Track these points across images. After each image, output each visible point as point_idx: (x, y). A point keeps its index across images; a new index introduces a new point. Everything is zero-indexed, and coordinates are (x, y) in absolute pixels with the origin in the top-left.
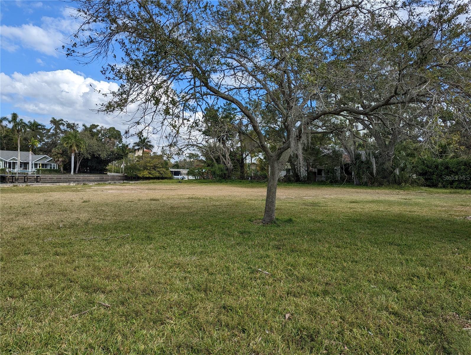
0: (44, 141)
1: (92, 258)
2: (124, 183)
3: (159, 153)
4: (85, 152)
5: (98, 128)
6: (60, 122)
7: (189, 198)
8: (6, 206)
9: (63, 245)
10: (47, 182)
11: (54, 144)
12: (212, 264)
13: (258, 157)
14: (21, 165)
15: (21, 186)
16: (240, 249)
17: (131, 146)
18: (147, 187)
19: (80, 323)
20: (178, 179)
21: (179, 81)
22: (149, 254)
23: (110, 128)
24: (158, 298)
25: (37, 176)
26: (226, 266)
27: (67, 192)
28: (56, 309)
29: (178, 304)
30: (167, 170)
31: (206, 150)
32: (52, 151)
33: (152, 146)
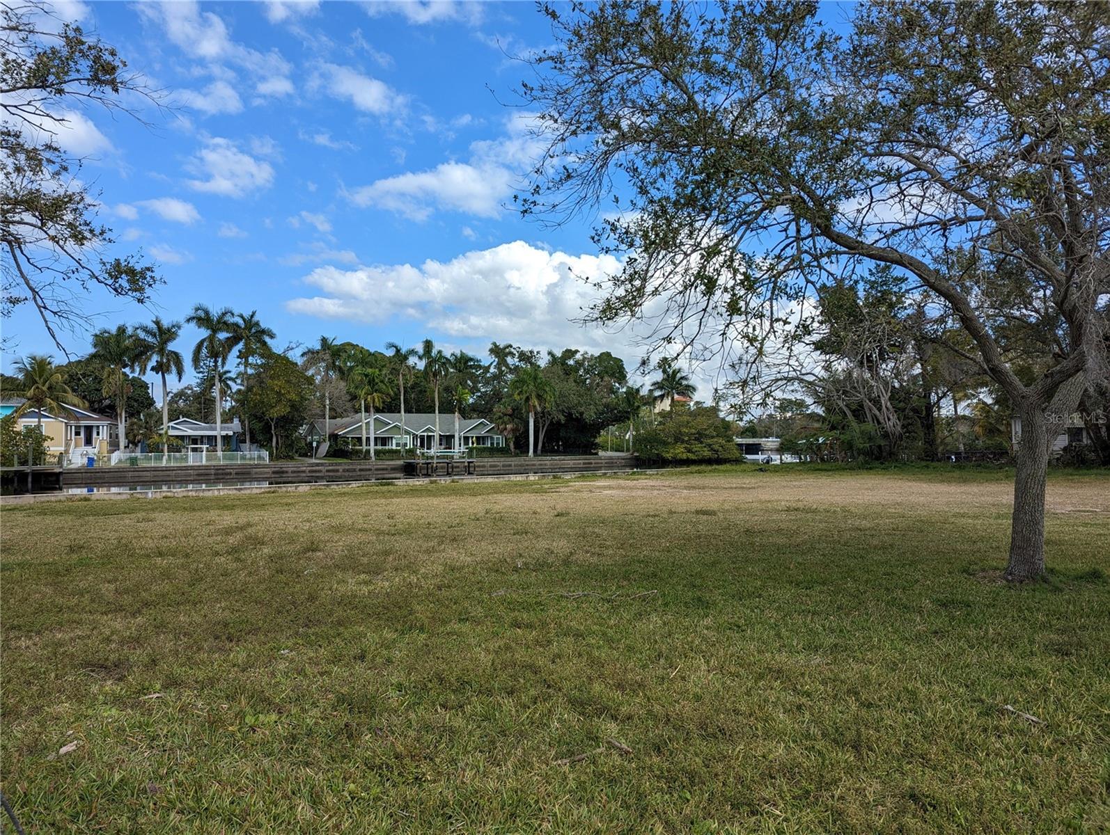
0: (479, 391)
1: (584, 639)
2: (634, 473)
3: (709, 403)
4: (554, 409)
5: (578, 356)
6: (507, 350)
7: (788, 510)
8: (420, 522)
9: (527, 607)
10: (486, 473)
11: (497, 396)
12: (866, 680)
13: (975, 401)
14: (441, 440)
15: (443, 482)
16: (944, 647)
17: (644, 392)
18: (685, 483)
19: (574, 780)
20: (755, 462)
21: (759, 231)
22: (704, 639)
23: (602, 354)
24: (738, 749)
25: (469, 463)
26: (906, 689)
27: (525, 494)
28: (525, 742)
29: (790, 771)
30: (729, 441)
31: (824, 388)
32: (494, 410)
33: (692, 389)
